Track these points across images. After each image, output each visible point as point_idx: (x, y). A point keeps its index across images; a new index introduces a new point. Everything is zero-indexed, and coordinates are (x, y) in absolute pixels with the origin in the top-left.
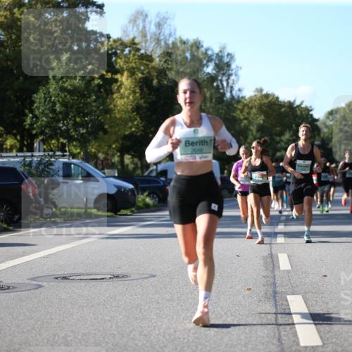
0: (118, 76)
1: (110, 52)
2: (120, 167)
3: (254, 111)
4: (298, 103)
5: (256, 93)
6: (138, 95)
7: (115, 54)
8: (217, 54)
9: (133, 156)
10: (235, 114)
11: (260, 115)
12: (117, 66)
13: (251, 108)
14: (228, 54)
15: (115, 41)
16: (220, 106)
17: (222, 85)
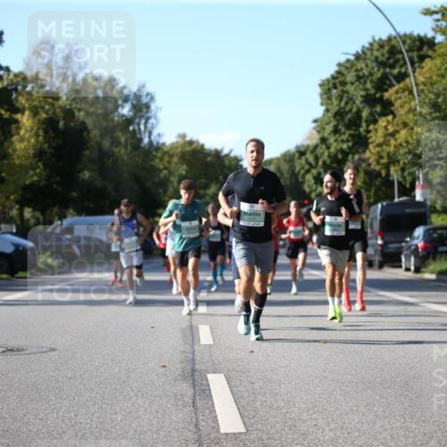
0: (18, 116)
1: (10, 88)
2: (19, 222)
3: (175, 159)
4: (225, 152)
5: (179, 139)
6: (41, 138)
7: (16, 90)
8: (135, 94)
9: (35, 210)
10: (153, 163)
11: (182, 164)
12: (18, 105)
13: (171, 156)
14: (147, 94)
15: (16, 75)
16: (137, 153)
17: (139, 129)
